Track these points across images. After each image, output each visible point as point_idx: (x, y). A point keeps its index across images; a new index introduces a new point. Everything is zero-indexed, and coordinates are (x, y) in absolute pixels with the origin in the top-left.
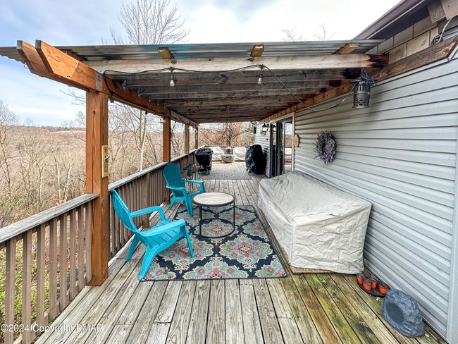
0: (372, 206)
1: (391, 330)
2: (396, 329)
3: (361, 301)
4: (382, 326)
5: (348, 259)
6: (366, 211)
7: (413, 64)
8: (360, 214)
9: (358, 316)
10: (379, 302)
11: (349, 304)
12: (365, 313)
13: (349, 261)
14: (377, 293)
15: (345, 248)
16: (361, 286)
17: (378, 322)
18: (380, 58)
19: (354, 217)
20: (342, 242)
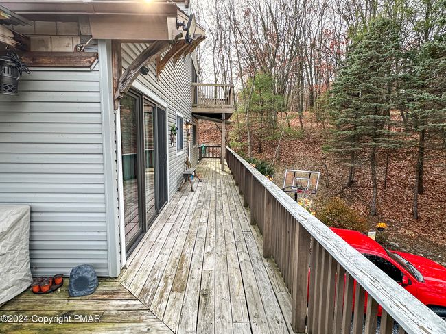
0: (31, 208)
1: (83, 298)
2: (86, 294)
3: (49, 301)
4: (76, 302)
5: (19, 276)
6: (26, 216)
7: (61, 61)
8: (22, 221)
9: (56, 312)
10: (62, 291)
11: (42, 312)
12: (59, 306)
13: (20, 278)
14: (56, 286)
15: (13, 266)
16: (40, 292)
17: (72, 302)
18: (23, 40)
19: (17, 227)
20: (10, 261)
